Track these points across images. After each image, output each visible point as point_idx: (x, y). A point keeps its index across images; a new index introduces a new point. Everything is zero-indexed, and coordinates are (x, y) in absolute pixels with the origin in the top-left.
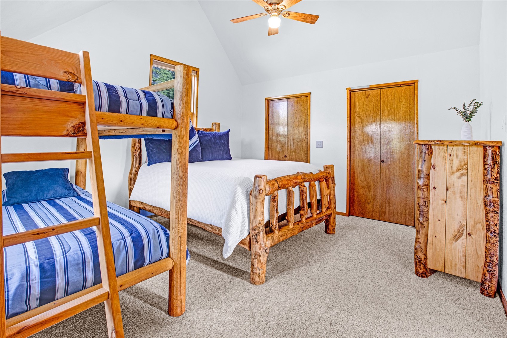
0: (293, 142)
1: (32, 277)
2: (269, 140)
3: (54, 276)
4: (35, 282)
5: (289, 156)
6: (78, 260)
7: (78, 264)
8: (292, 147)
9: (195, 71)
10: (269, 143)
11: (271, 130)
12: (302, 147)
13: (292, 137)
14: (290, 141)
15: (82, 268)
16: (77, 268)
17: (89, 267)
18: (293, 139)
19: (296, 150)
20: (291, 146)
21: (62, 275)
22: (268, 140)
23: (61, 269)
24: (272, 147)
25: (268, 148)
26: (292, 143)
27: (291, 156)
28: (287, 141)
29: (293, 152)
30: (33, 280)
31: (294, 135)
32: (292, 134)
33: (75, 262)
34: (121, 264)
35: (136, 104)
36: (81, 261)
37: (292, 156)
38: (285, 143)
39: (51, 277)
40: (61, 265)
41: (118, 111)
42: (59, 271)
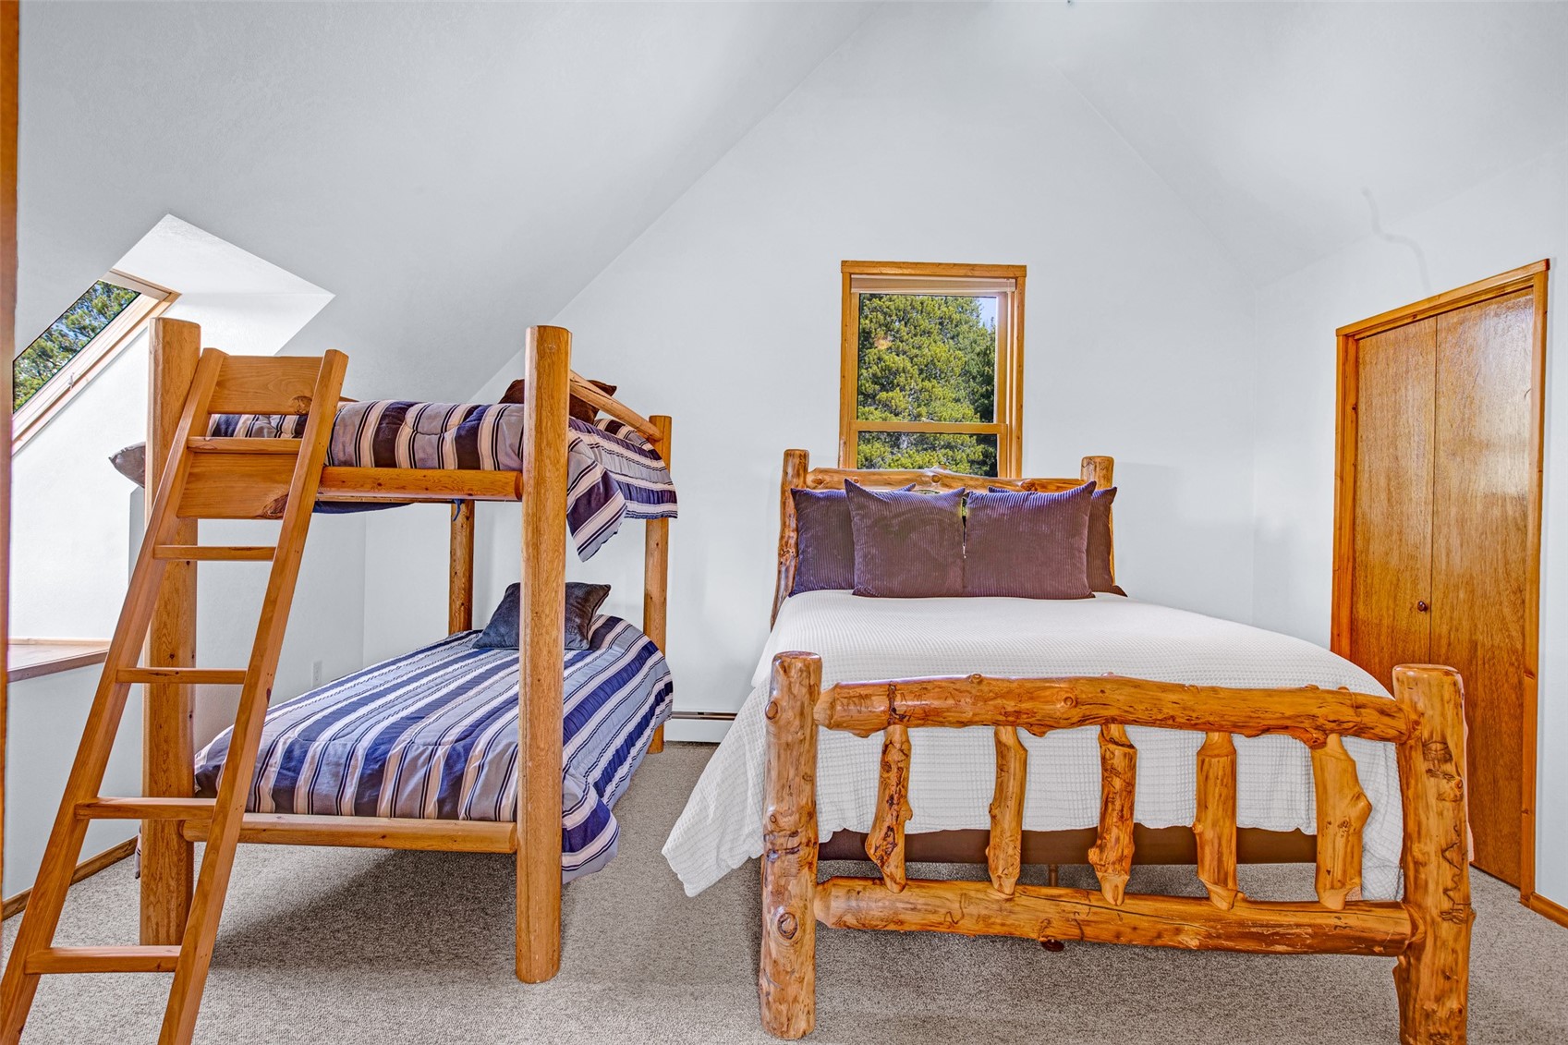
0: (1461, 534)
1: (272, 761)
2: (1357, 522)
3: (297, 771)
4: (273, 769)
5: (1439, 605)
6: (340, 758)
7: (338, 764)
8: (1456, 558)
9: (1008, 278)
10: (1359, 537)
11: (1367, 475)
12: (1507, 563)
13: (1453, 511)
14: (1445, 530)
15: (342, 773)
16: (334, 770)
17: (353, 778)
18: (1462, 522)
19: (1471, 575)
20: (1448, 555)
21: (309, 773)
22: (1354, 524)
23: (311, 763)
24: (1367, 556)
25: (1354, 559)
26: (1455, 541)
27: (1447, 608)
28: (1430, 528)
29: (1457, 588)
30: (271, 766)
31: (1465, 502)
32: (1453, 496)
33: (335, 759)
34: (409, 795)
35: (430, 442)
36: (343, 761)
37: (1453, 609)
38: (1424, 538)
39: (294, 771)
40: (313, 758)
41: (392, 464)
42: (308, 765)
